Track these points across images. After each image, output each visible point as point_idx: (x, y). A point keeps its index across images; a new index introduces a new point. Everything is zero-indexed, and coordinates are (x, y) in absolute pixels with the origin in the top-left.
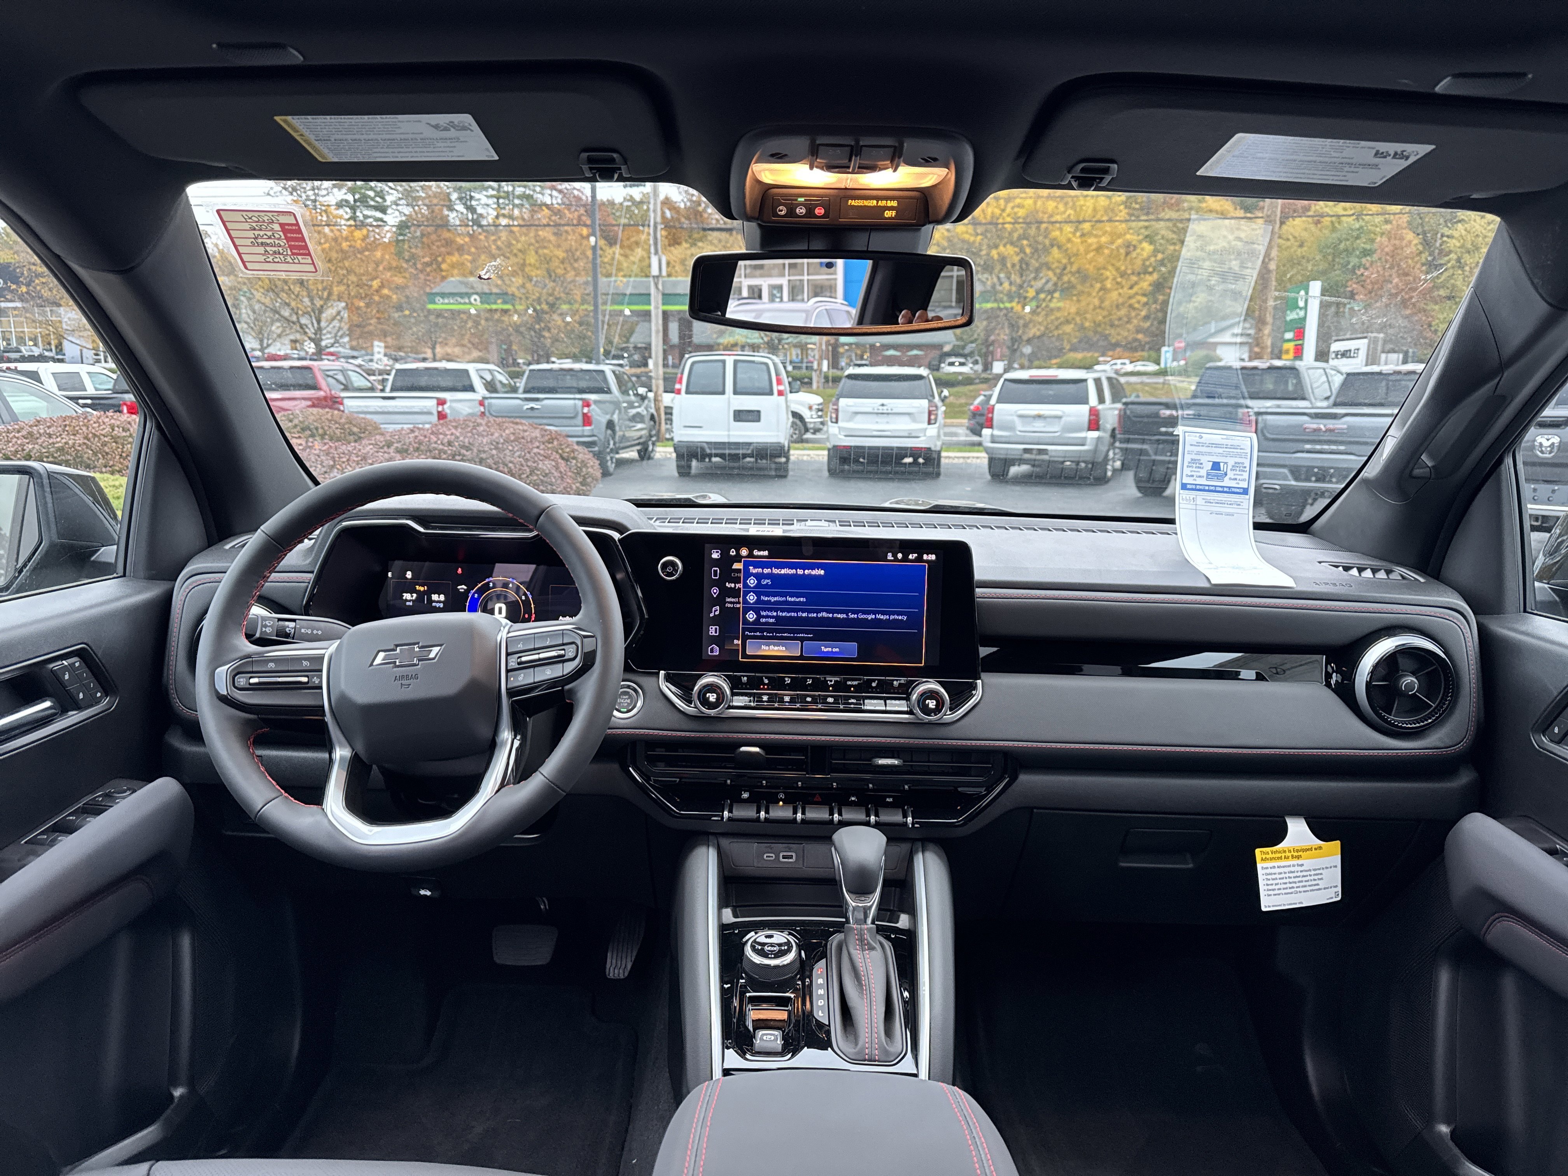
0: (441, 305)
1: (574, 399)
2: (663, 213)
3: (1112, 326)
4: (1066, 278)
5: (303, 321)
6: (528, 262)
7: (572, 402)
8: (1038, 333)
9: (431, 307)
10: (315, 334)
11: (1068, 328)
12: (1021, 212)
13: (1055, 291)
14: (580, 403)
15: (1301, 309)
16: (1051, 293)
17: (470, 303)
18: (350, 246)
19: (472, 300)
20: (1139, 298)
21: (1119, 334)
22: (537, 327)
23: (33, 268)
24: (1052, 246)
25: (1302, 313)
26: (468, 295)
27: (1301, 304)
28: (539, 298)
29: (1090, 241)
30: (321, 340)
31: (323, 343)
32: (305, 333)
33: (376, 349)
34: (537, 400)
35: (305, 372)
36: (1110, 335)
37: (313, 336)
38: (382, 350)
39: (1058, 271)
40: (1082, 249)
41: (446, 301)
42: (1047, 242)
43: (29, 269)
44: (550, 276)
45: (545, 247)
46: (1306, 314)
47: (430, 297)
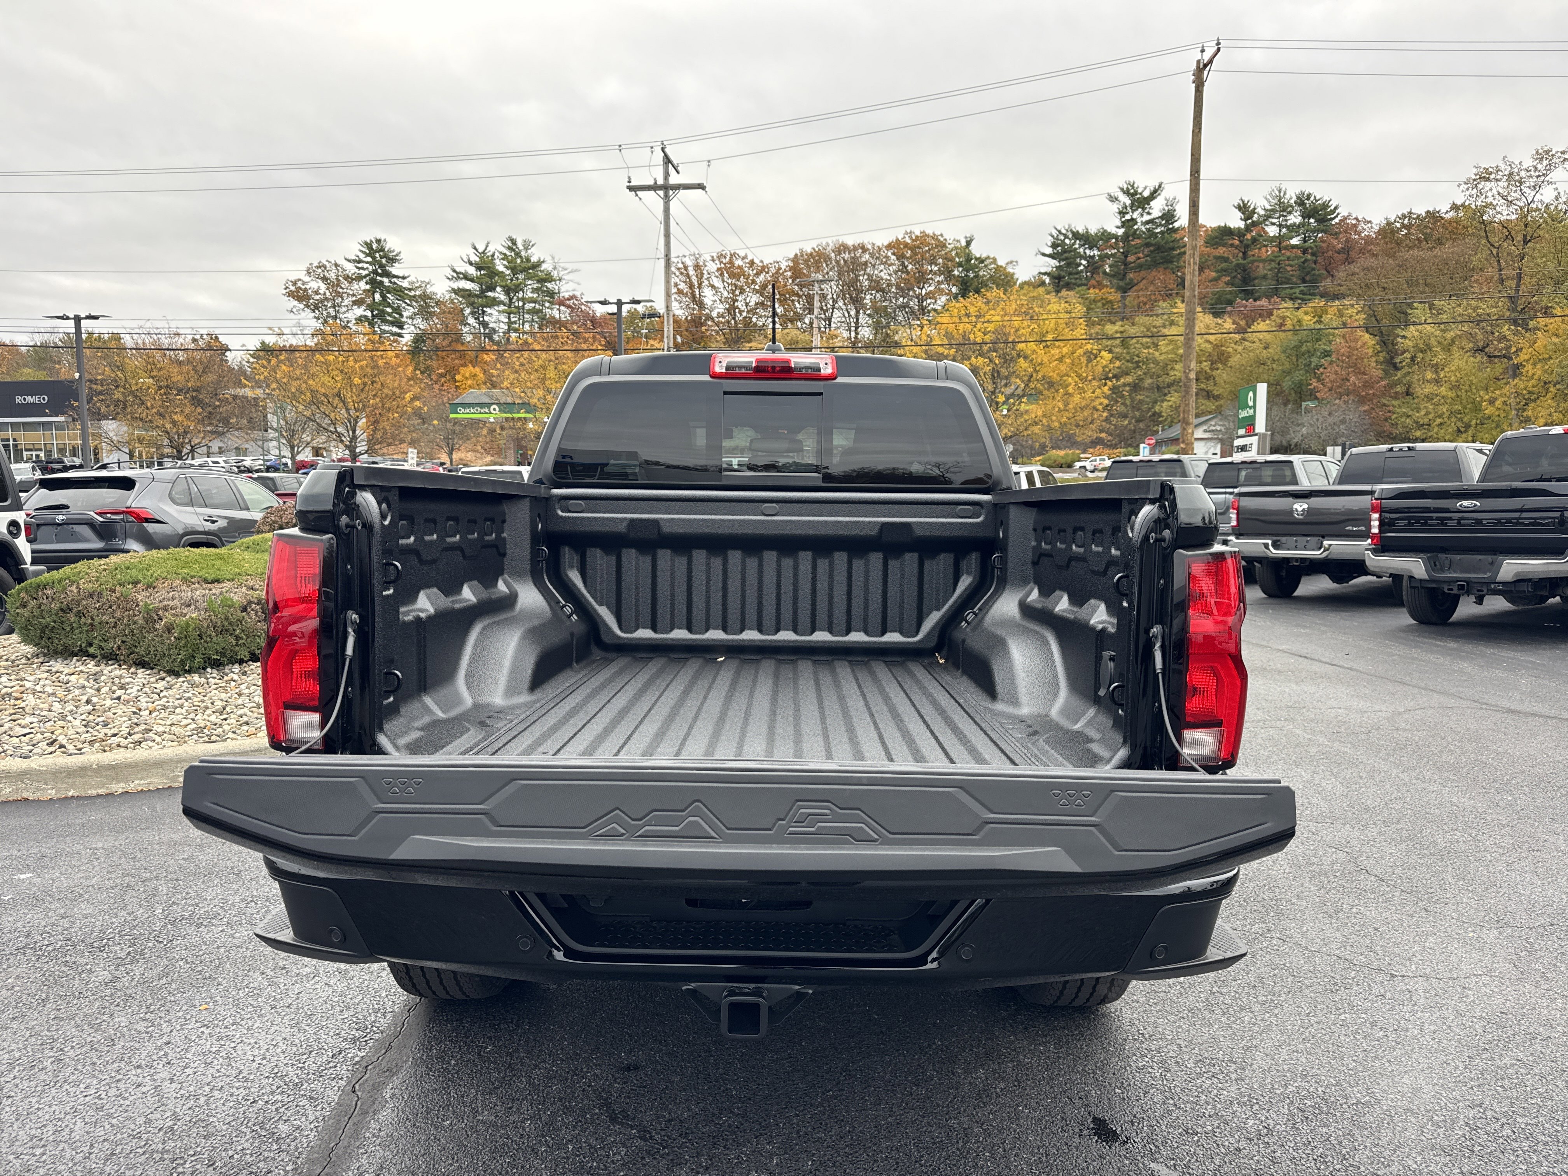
0: (463, 414)
2: (675, 338)
3: (1077, 426)
4: (1032, 385)
6: (547, 376)
8: (1010, 434)
9: (452, 416)
10: (351, 442)
11: (1036, 429)
12: (991, 327)
13: (1023, 396)
15: (1250, 407)
16: (1020, 397)
17: (490, 413)
19: (491, 409)
20: (1102, 400)
21: (1083, 434)
23: (94, 387)
24: (1019, 356)
25: (1251, 412)
26: (488, 405)
27: (1251, 403)
29: (1053, 352)
31: (358, 450)
32: (342, 441)
33: (410, 455)
36: (1075, 434)
37: (348, 443)
38: (415, 456)
39: (1026, 378)
40: (1046, 360)
41: (467, 411)
42: (1014, 353)
43: (91, 388)
45: (564, 363)
46: (1255, 412)
47: (454, 407)
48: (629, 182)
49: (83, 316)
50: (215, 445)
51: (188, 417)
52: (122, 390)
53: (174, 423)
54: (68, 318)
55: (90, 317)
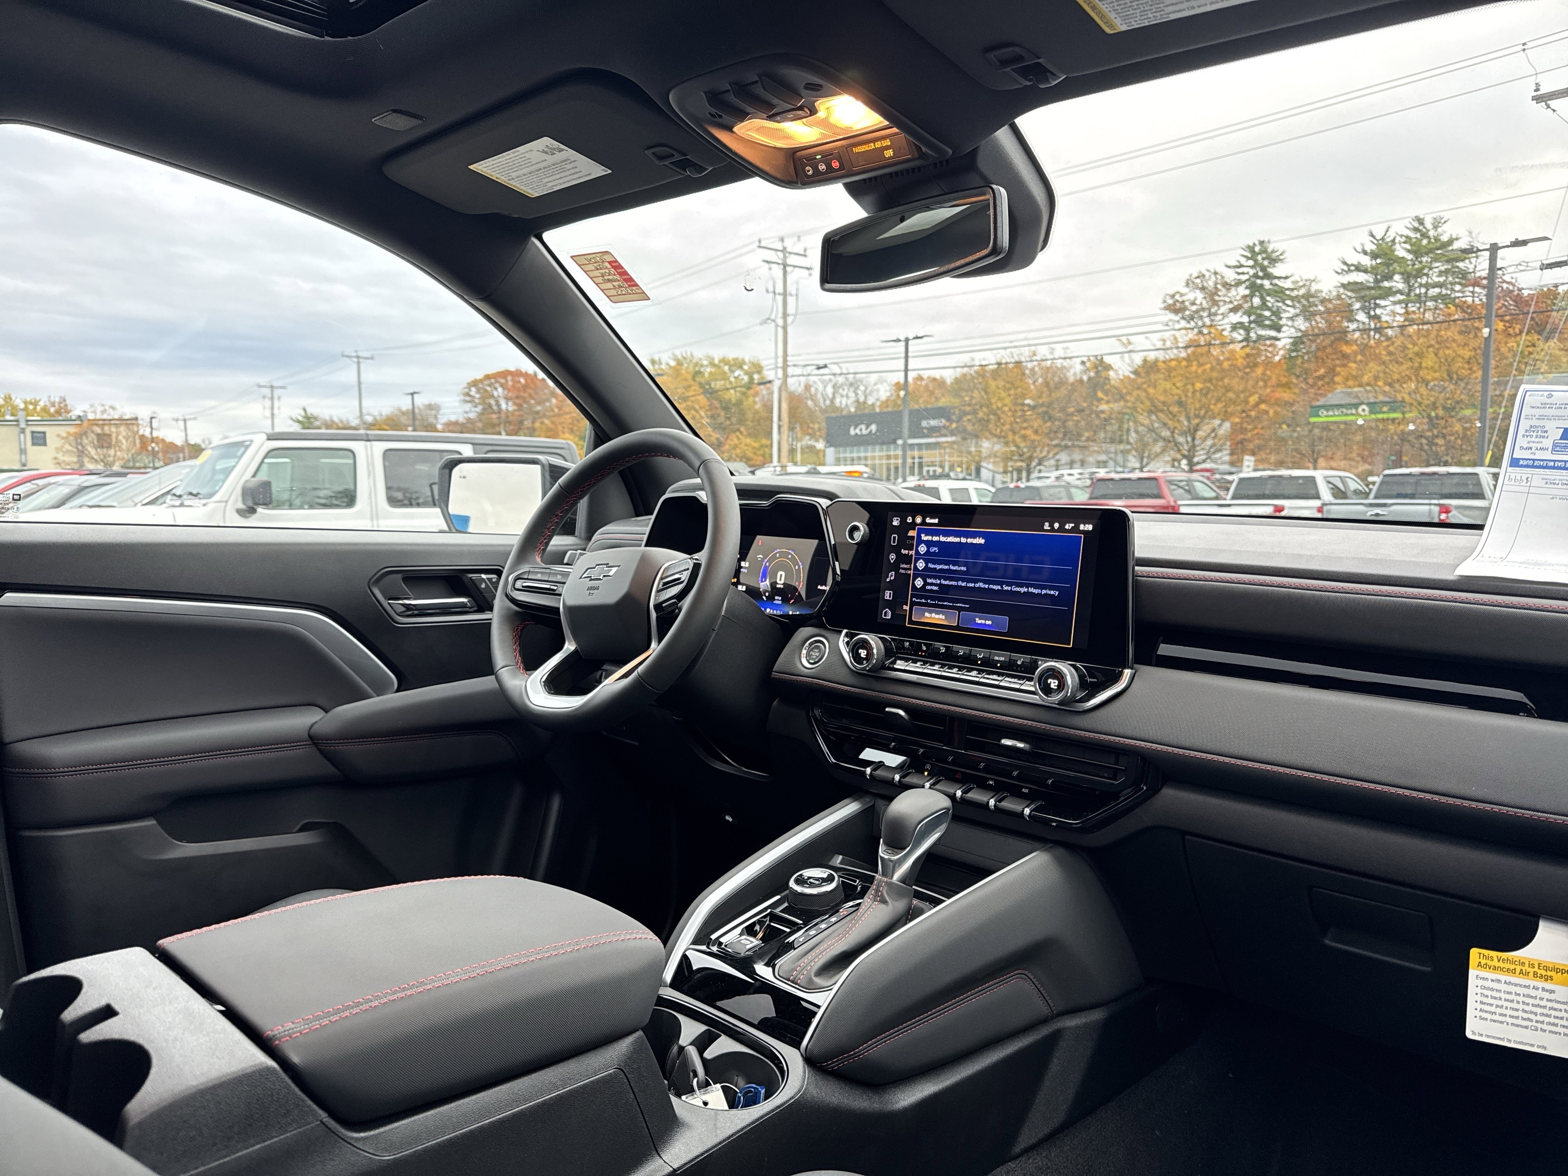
0: (1324, 417)
1: (1430, 504)
5: (1181, 439)
6: (1424, 365)
7: (1427, 508)
9: (1313, 420)
10: (1189, 451)
14: (1437, 509)
17: (1358, 415)
18: (1231, 365)
19: (1360, 410)
22: (1429, 434)
26: (1356, 406)
28: (1434, 403)
30: (1194, 456)
31: (1196, 460)
32: (1179, 450)
33: (1246, 463)
34: (1384, 505)
35: (1153, 483)
37: (1186, 453)
38: (1252, 464)
41: (1331, 413)
44: (1451, 378)
45: (1447, 348)
47: (1315, 410)
48: (1537, 90)
49: (911, 337)
50: (1064, 457)
51: (1036, 432)
52: (985, 409)
53: (1024, 437)
54: (898, 340)
55: (917, 338)
